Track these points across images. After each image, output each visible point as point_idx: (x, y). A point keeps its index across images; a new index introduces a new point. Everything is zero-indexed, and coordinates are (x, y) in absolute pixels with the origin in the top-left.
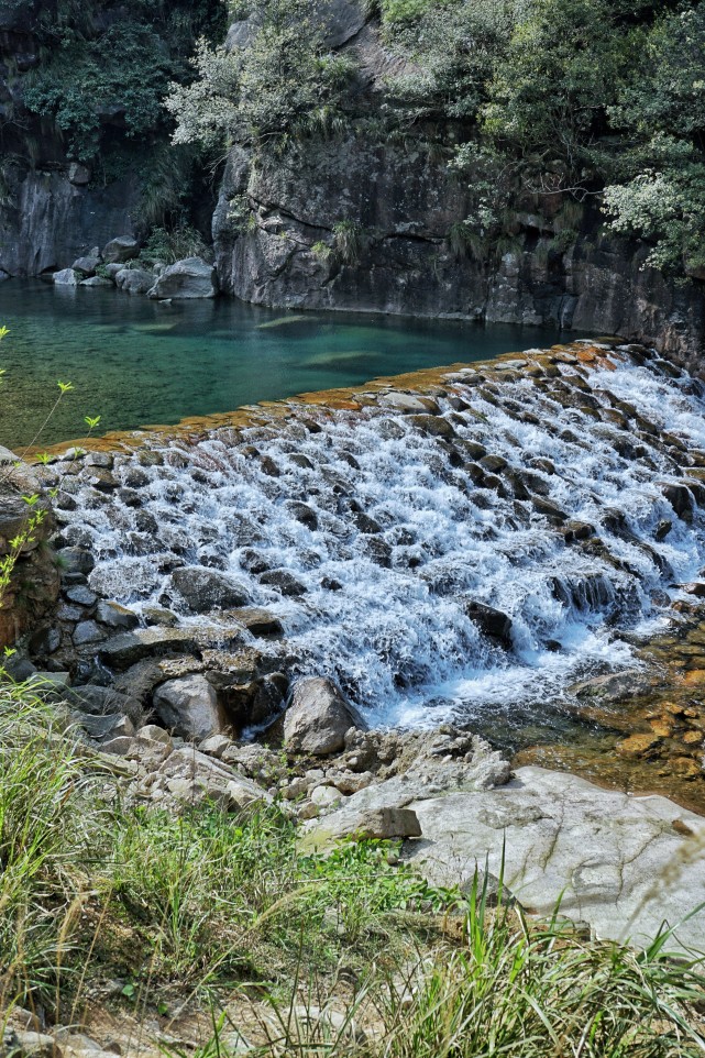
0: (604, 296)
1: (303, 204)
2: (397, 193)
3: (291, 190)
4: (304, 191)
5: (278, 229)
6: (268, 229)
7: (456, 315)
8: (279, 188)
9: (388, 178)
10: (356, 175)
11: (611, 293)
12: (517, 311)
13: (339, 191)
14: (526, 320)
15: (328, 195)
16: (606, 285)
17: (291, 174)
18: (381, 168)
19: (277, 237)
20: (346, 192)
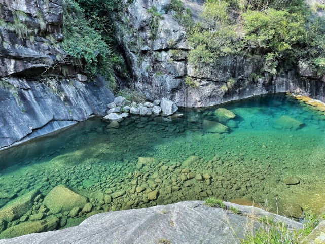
0: (283, 84)
1: (217, 76)
2: (240, 69)
3: (212, 72)
4: (216, 72)
5: (207, 85)
6: (203, 86)
7: (250, 96)
8: (207, 73)
9: (238, 64)
10: (231, 65)
11: (285, 83)
12: (262, 91)
13: (227, 71)
14: (264, 93)
15: (223, 72)
16: (283, 81)
17: (212, 68)
18: (236, 62)
19: (207, 87)
20: (229, 70)
